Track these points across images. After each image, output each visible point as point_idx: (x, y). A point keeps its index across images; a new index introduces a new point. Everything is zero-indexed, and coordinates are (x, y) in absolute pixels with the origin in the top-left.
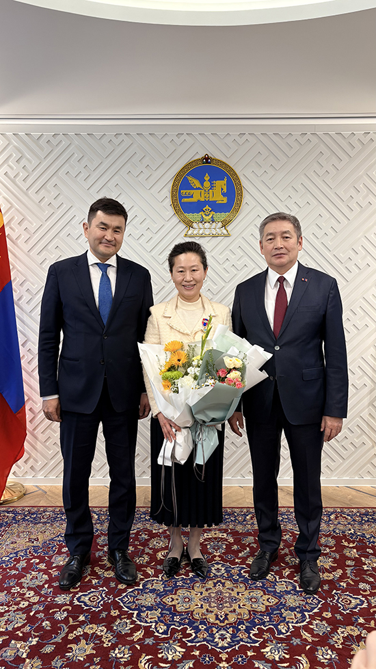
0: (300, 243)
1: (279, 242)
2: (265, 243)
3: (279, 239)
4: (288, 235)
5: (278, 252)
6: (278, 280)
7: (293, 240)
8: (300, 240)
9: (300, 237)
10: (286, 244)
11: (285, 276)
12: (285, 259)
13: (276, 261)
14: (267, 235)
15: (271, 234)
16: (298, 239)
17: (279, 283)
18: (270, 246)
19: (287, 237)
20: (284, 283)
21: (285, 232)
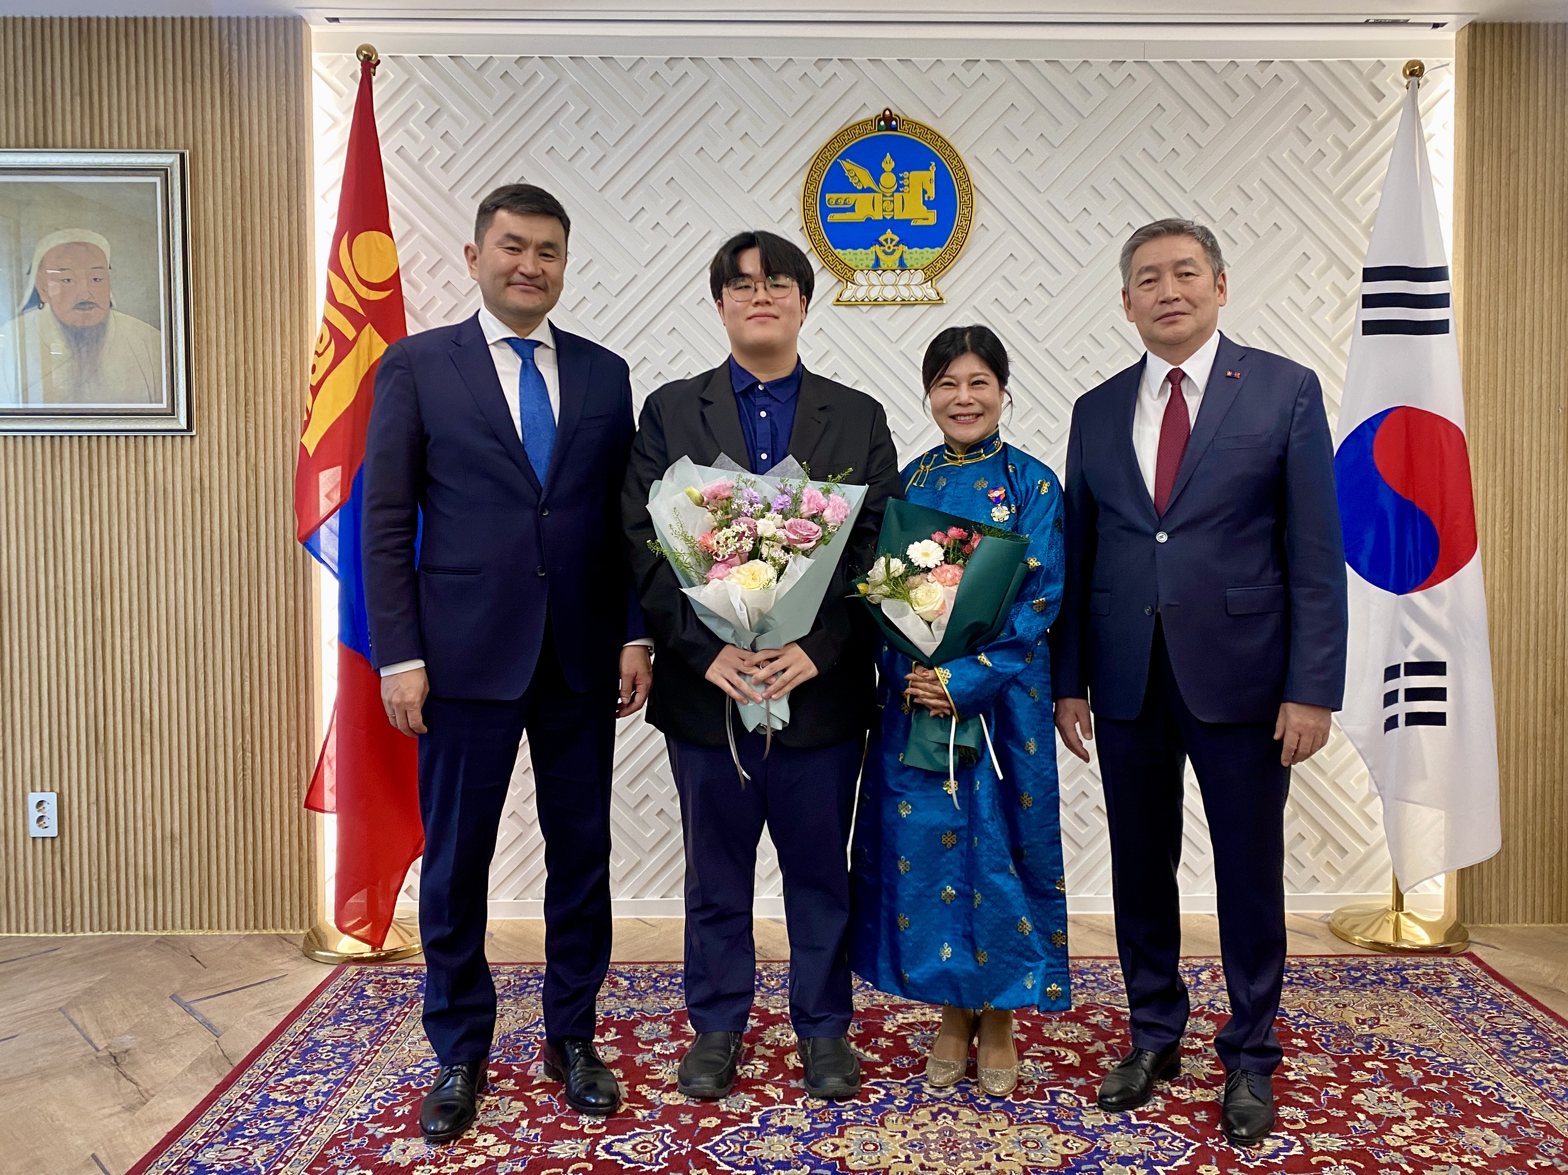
0: (1222, 289)
1: (1171, 287)
2: (1134, 292)
3: (1169, 278)
4: (1190, 269)
5: (1168, 309)
6: (1169, 377)
7: (1204, 281)
8: (1220, 281)
9: (1219, 273)
10: (1186, 290)
11: (1182, 367)
12: (1186, 325)
13: (1166, 332)
14: (1140, 272)
15: (1149, 269)
16: (1215, 278)
17: (1170, 386)
18: (1147, 298)
19: (1188, 274)
20: (1184, 385)
21: (1184, 262)
